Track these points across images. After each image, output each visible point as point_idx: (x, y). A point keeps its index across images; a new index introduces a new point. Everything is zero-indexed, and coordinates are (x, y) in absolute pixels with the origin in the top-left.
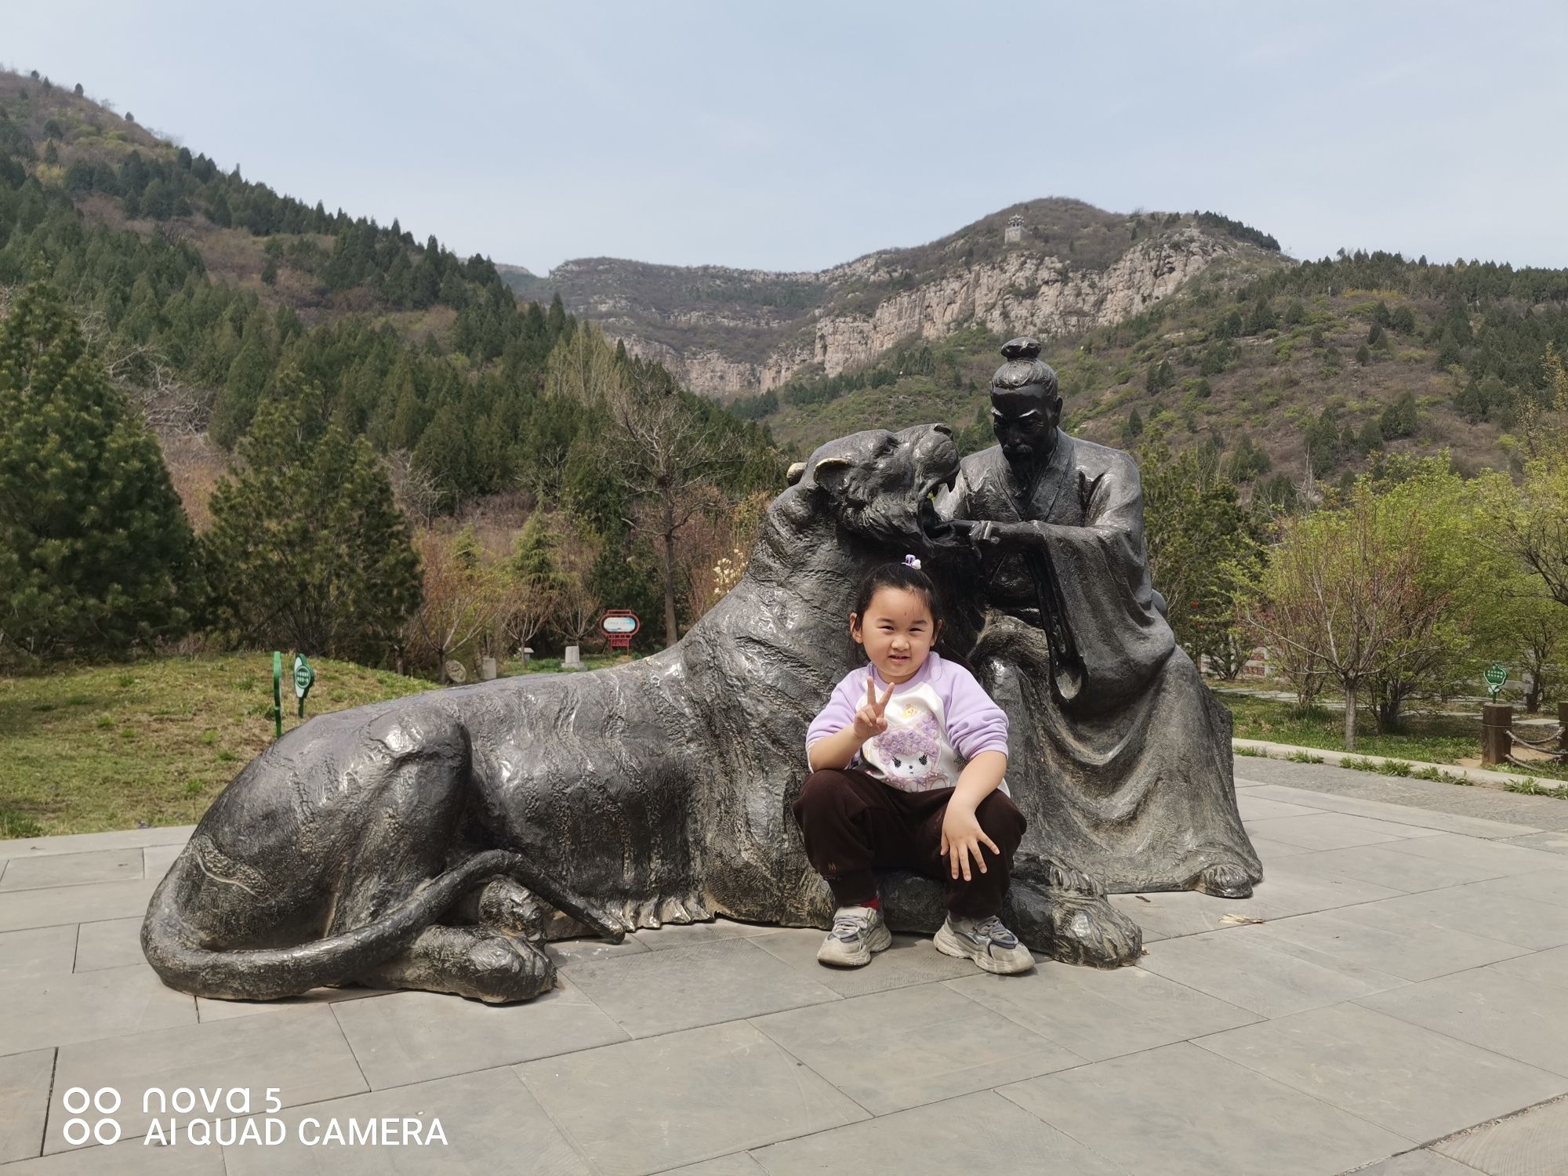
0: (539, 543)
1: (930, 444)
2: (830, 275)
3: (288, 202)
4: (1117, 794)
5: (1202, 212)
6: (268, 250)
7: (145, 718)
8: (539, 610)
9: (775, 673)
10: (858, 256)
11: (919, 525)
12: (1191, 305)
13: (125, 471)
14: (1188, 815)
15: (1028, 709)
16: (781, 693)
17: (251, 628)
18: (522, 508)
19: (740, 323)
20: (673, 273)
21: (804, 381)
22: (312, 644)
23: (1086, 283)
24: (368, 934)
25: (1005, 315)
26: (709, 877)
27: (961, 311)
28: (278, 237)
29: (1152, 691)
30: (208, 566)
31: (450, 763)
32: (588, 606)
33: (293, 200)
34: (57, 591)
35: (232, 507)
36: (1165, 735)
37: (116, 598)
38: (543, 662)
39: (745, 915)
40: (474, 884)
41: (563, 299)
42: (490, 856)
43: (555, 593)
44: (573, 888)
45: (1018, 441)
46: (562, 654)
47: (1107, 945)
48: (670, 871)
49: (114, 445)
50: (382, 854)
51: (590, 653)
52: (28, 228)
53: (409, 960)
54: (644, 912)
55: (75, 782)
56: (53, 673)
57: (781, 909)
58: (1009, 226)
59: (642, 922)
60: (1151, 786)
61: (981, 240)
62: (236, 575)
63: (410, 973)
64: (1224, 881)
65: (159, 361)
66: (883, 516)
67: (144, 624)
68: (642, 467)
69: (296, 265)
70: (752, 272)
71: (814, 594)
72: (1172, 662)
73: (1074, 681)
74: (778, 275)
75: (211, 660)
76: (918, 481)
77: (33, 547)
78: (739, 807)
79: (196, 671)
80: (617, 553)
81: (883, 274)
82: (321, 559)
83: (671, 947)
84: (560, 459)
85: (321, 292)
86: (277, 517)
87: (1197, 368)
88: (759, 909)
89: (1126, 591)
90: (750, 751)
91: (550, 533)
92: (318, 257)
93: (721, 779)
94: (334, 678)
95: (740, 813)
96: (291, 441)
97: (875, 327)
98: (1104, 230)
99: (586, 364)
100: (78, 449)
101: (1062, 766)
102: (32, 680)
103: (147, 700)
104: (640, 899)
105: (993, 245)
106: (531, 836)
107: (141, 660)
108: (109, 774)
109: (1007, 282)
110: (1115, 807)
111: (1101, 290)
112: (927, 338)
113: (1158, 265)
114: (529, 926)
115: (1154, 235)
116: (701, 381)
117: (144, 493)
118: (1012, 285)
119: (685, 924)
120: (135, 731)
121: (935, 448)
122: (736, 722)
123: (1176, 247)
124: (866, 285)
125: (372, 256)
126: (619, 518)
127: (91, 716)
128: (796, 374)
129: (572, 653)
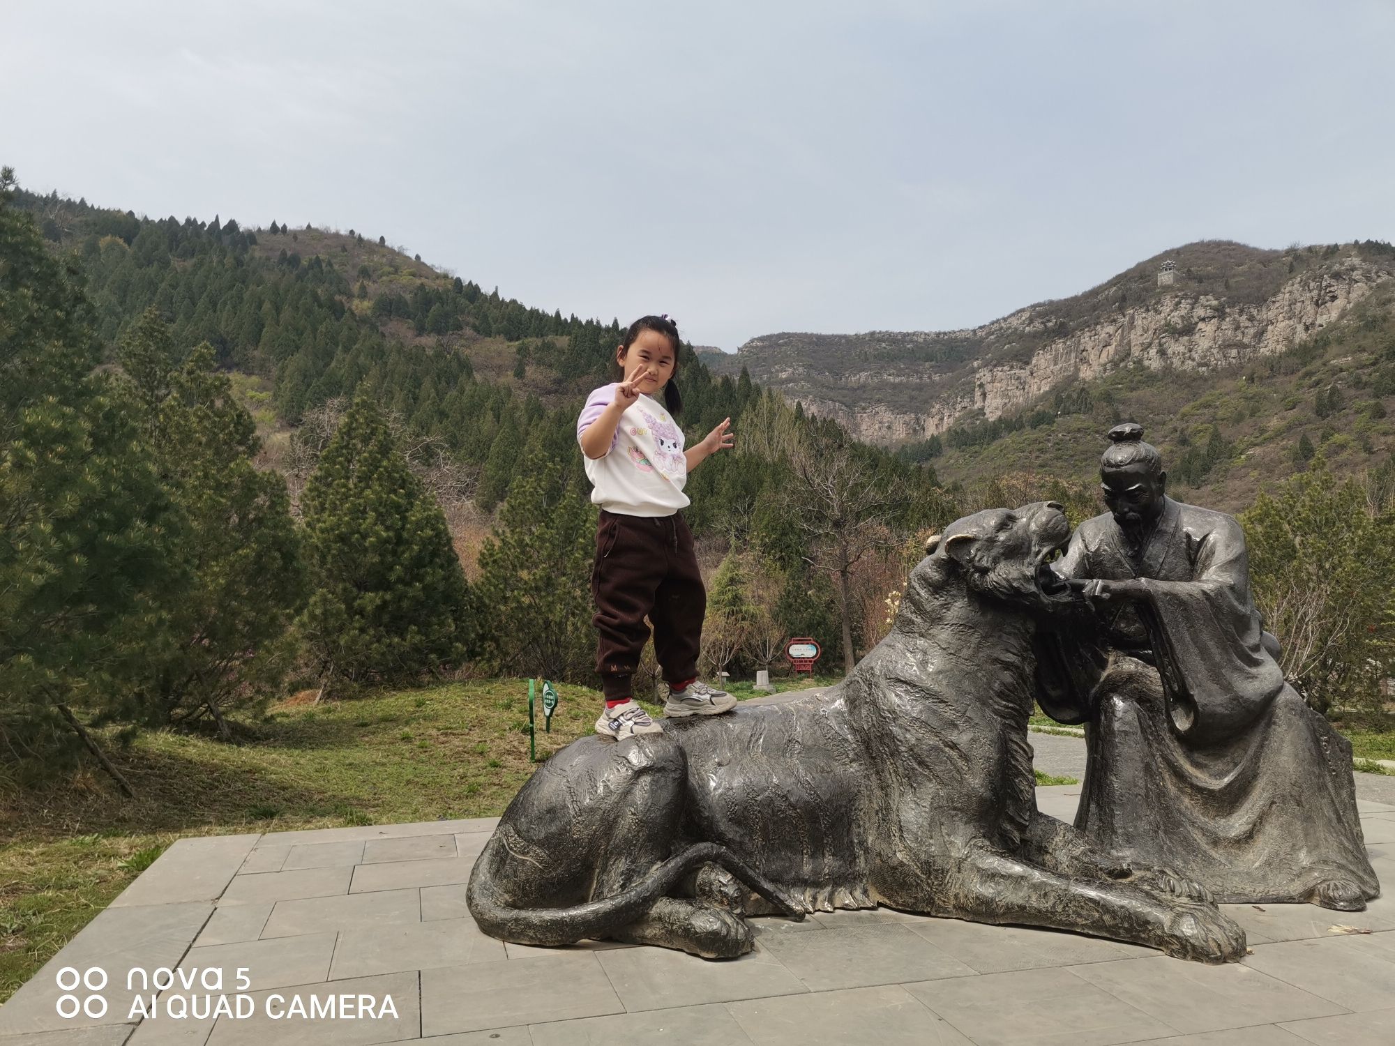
0: (732, 581)
1: (1044, 519)
2: (986, 330)
3: (534, 313)
4: (1234, 815)
5: (1362, 241)
6: (519, 351)
7: (434, 732)
8: (733, 639)
9: (920, 707)
10: (1013, 311)
11: (1036, 585)
12: (1358, 329)
13: (421, 538)
14: (1301, 835)
15: (1146, 739)
16: (925, 724)
17: (508, 659)
18: (717, 550)
19: (904, 379)
20: (843, 341)
21: (965, 427)
22: (554, 672)
23: (1244, 317)
24: (619, 901)
25: (1162, 352)
26: (872, 872)
27: (1116, 352)
28: (526, 341)
29: (1263, 724)
30: (478, 608)
31: (672, 775)
32: (775, 635)
33: (537, 311)
34: (372, 632)
35: (495, 562)
36: (1277, 764)
37: (413, 637)
38: (738, 684)
39: (902, 905)
40: (691, 868)
41: (750, 371)
42: (703, 847)
43: (746, 624)
44: (765, 875)
45: (1126, 510)
46: (753, 677)
47: (1212, 944)
48: (840, 866)
49: (413, 518)
50: (627, 841)
51: (777, 676)
52: (347, 350)
53: (647, 922)
54: (820, 898)
55: (387, 784)
56: (368, 696)
57: (931, 902)
58: (1161, 271)
59: (819, 906)
60: (1265, 809)
61: (1134, 286)
62: (499, 615)
63: (649, 932)
64: (1337, 895)
65: (442, 448)
66: (1005, 579)
67: (433, 656)
68: (819, 512)
69: (540, 362)
70: (914, 334)
71: (950, 643)
72: (1281, 698)
73: (1188, 716)
74: (938, 334)
75: (481, 685)
76: (1035, 549)
77: (355, 599)
78: (893, 816)
79: (470, 694)
80: (799, 587)
81: (1038, 325)
82: (561, 600)
83: (841, 927)
84: (749, 507)
85: (558, 382)
86: (528, 568)
87: (1368, 390)
88: (913, 901)
89: (1233, 636)
90: (901, 771)
91: (741, 572)
92: (556, 353)
93: (878, 792)
94: (572, 700)
95: (894, 820)
96: (538, 507)
97: (1032, 374)
98: (1261, 266)
99: (770, 425)
100: (388, 523)
101: (1180, 790)
102: (353, 702)
103: (435, 718)
104: (817, 887)
105: (1145, 289)
106: (732, 832)
107: (430, 686)
108: (410, 777)
109: (1163, 322)
110: (1232, 827)
111: (1260, 322)
112: (1084, 379)
113: (1319, 295)
114: (732, 902)
115: (1312, 266)
116: (870, 432)
117: (434, 554)
118: (1168, 324)
119: (853, 910)
120: (427, 743)
121: (1048, 522)
122: (888, 747)
123: (1337, 276)
124: (1022, 336)
125: (597, 350)
126: (800, 556)
127: (396, 731)
128: (957, 420)
129: (762, 677)
